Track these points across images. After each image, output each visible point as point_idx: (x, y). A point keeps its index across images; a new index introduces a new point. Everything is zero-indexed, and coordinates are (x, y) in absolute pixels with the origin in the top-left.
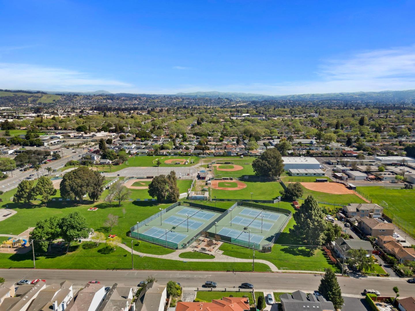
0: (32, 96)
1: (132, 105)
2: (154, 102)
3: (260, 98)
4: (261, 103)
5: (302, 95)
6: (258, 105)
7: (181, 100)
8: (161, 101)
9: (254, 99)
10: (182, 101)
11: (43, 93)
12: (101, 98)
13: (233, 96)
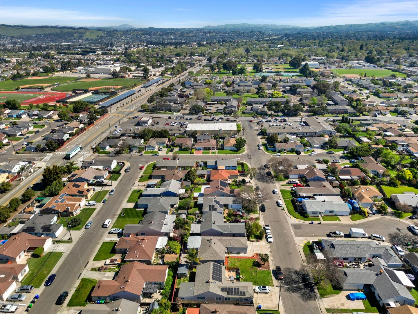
0: (76, 32)
1: (170, 39)
2: (188, 36)
3: (293, 30)
4: (293, 35)
5: (339, 26)
6: (291, 38)
7: (214, 34)
8: (195, 36)
9: (286, 32)
10: (216, 35)
11: (85, 29)
12: (139, 33)
13: (264, 28)
